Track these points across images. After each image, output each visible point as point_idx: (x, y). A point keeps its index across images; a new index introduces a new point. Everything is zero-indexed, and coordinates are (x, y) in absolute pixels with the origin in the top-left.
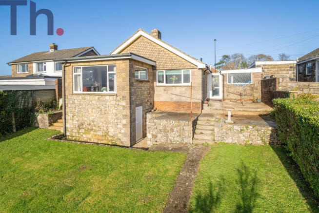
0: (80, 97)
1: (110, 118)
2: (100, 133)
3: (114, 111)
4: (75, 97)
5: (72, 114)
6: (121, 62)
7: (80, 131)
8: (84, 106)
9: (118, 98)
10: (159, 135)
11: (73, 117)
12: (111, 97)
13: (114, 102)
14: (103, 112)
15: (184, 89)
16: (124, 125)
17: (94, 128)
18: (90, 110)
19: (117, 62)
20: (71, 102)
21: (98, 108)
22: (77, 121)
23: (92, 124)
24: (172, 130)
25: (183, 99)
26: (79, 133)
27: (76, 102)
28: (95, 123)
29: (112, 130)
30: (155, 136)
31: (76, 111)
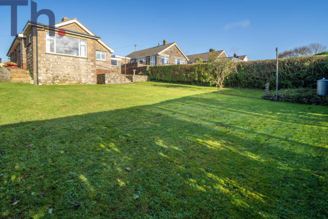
0: (56, 57)
1: (83, 72)
2: (75, 82)
3: (86, 68)
4: (49, 56)
5: (46, 69)
6: (90, 40)
7: (55, 82)
8: (58, 63)
9: (88, 60)
10: (112, 81)
11: (46, 71)
12: (84, 60)
13: (86, 63)
14: (77, 68)
15: (102, 62)
16: (93, 77)
17: (69, 79)
18: (65, 67)
19: (88, 39)
20: (45, 59)
21: (73, 65)
22: (52, 74)
23: (67, 76)
24: (117, 78)
25: (102, 68)
26: (53, 83)
27: (51, 59)
28: (70, 75)
29: (84, 79)
30: (109, 82)
31: (51, 66)
